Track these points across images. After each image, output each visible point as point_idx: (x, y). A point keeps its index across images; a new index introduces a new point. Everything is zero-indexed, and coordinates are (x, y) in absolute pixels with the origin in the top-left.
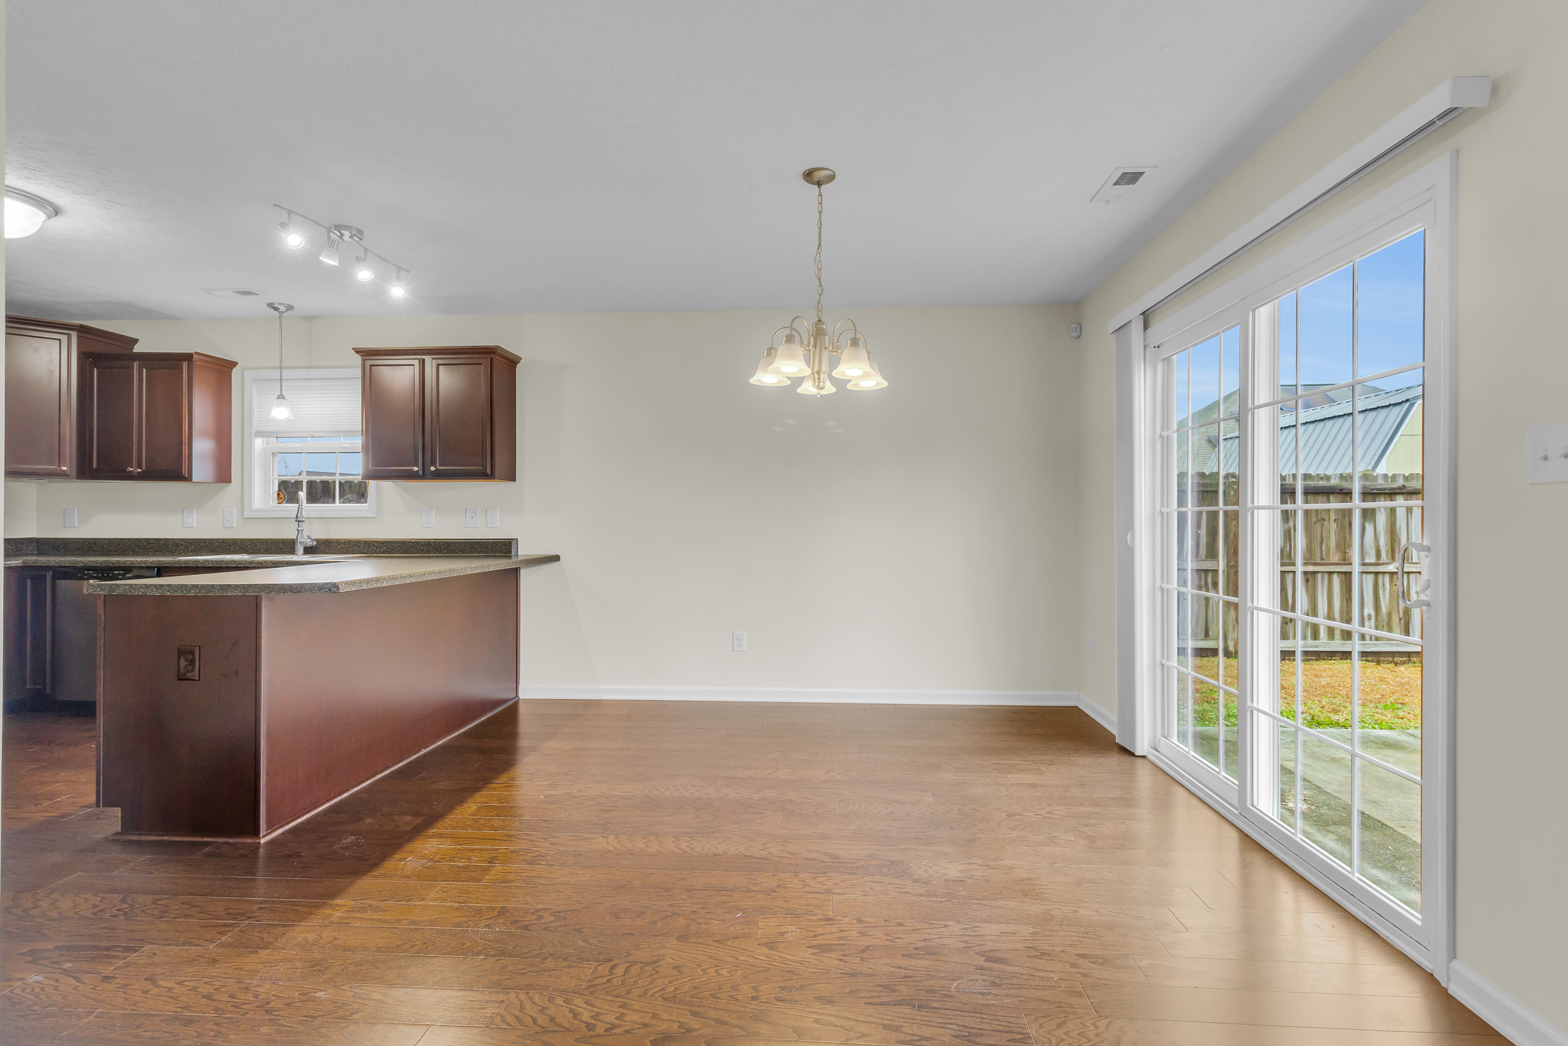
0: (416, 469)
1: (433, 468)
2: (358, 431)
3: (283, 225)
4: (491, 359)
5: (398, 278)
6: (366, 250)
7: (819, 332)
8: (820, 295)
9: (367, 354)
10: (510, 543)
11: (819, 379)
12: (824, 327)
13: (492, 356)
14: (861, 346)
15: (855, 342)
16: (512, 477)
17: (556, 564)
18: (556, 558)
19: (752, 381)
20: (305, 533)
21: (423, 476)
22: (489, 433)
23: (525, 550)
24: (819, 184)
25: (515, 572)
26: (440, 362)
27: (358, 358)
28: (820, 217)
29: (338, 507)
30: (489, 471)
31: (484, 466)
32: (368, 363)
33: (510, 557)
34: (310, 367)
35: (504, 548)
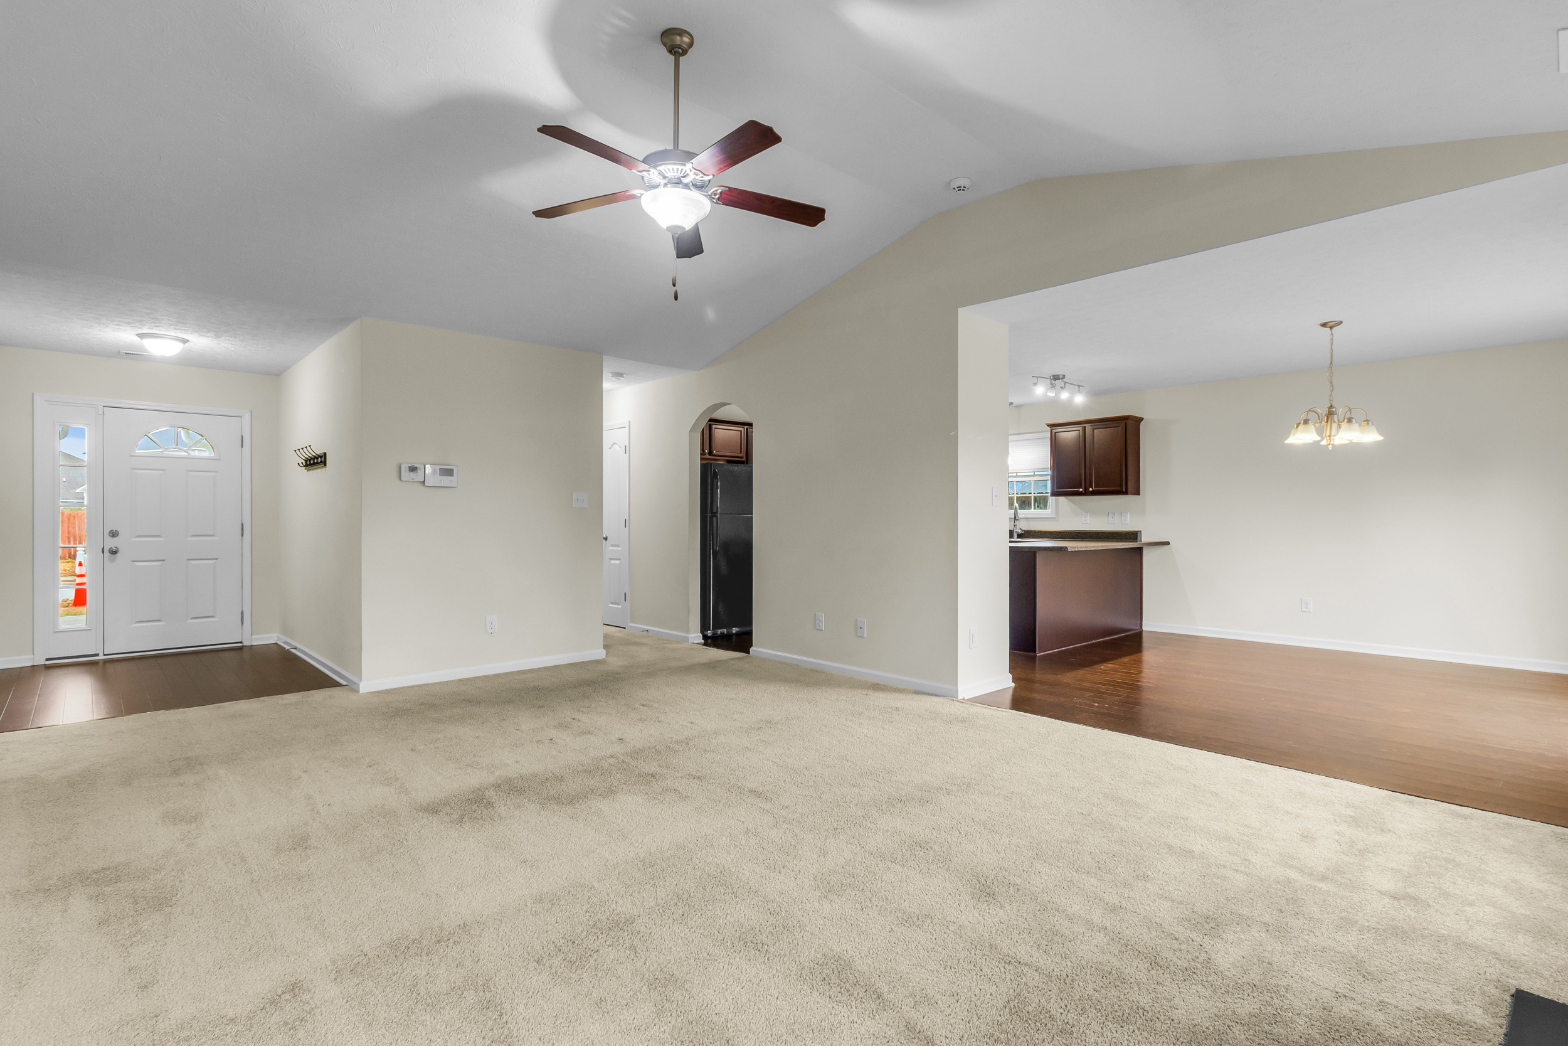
0: (1081, 490)
1: (1091, 489)
2: (1048, 468)
3: (1035, 384)
4: (1126, 424)
5: (1079, 391)
6: (1065, 383)
7: (1330, 413)
8: (1332, 391)
9: (1051, 426)
10: (1137, 533)
11: (1330, 439)
12: (1334, 410)
13: (1126, 421)
14: (1354, 422)
15: (1350, 420)
16: (1138, 493)
17: (1166, 547)
18: (1168, 543)
19: (1286, 442)
20: (1018, 528)
21: (1086, 493)
22: (1124, 468)
23: (1145, 538)
24: (1331, 328)
25: (1139, 550)
26: (1095, 427)
27: (1049, 428)
28: (1332, 347)
29: (1032, 512)
30: (1124, 490)
31: (1121, 486)
32: (1054, 431)
33: (1137, 542)
34: (1019, 434)
35: (1133, 536)
